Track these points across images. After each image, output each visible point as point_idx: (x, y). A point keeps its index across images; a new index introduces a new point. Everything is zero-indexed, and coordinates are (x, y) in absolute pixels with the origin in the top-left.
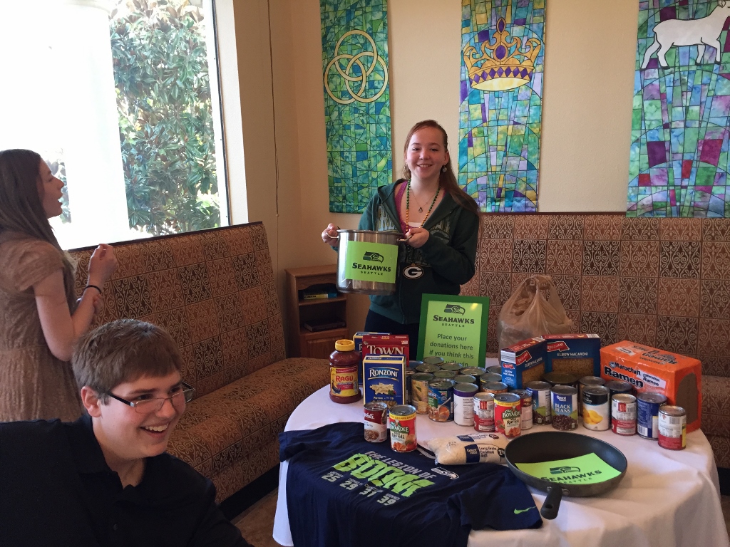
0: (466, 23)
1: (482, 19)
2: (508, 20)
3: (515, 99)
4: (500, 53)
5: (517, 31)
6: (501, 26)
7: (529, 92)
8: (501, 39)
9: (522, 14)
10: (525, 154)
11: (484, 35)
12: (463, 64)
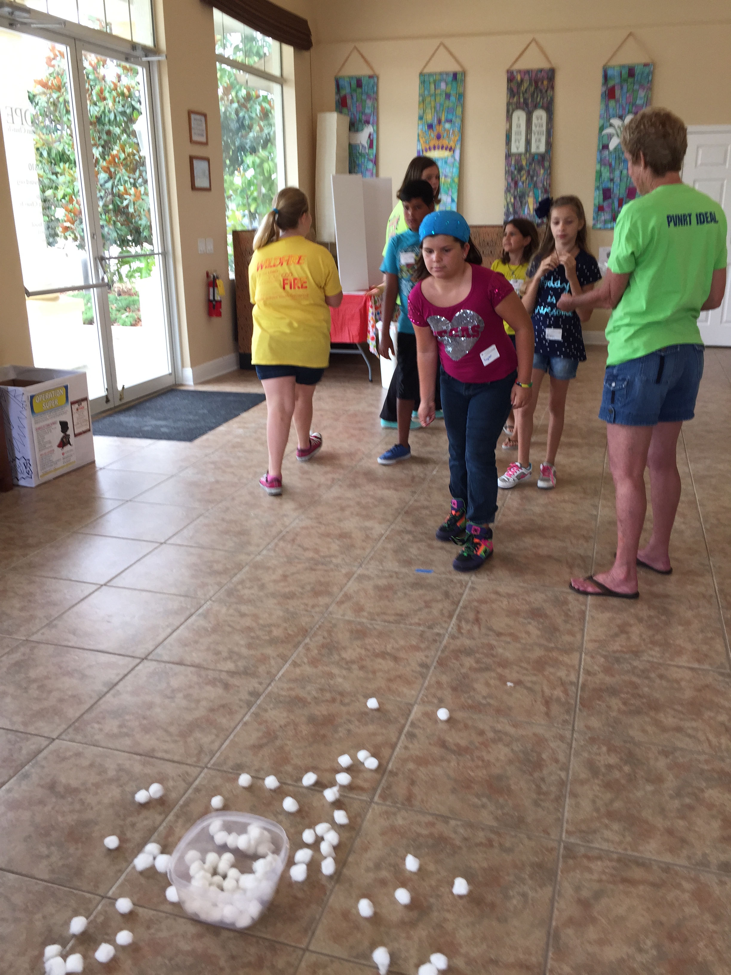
0: (421, 118)
1: (429, 117)
2: (443, 119)
3: (446, 162)
4: (439, 137)
5: (447, 126)
6: (439, 122)
7: (453, 160)
8: (438, 129)
9: (450, 117)
10: (450, 193)
11: (430, 126)
12: (419, 140)
